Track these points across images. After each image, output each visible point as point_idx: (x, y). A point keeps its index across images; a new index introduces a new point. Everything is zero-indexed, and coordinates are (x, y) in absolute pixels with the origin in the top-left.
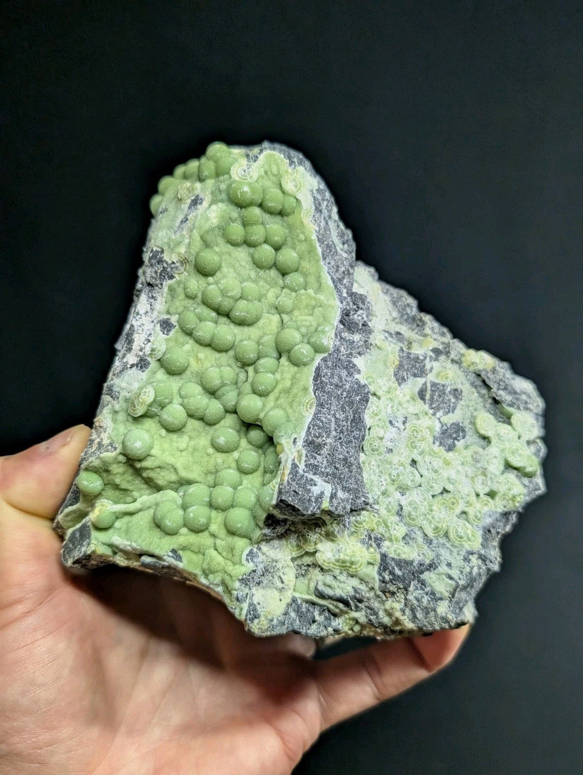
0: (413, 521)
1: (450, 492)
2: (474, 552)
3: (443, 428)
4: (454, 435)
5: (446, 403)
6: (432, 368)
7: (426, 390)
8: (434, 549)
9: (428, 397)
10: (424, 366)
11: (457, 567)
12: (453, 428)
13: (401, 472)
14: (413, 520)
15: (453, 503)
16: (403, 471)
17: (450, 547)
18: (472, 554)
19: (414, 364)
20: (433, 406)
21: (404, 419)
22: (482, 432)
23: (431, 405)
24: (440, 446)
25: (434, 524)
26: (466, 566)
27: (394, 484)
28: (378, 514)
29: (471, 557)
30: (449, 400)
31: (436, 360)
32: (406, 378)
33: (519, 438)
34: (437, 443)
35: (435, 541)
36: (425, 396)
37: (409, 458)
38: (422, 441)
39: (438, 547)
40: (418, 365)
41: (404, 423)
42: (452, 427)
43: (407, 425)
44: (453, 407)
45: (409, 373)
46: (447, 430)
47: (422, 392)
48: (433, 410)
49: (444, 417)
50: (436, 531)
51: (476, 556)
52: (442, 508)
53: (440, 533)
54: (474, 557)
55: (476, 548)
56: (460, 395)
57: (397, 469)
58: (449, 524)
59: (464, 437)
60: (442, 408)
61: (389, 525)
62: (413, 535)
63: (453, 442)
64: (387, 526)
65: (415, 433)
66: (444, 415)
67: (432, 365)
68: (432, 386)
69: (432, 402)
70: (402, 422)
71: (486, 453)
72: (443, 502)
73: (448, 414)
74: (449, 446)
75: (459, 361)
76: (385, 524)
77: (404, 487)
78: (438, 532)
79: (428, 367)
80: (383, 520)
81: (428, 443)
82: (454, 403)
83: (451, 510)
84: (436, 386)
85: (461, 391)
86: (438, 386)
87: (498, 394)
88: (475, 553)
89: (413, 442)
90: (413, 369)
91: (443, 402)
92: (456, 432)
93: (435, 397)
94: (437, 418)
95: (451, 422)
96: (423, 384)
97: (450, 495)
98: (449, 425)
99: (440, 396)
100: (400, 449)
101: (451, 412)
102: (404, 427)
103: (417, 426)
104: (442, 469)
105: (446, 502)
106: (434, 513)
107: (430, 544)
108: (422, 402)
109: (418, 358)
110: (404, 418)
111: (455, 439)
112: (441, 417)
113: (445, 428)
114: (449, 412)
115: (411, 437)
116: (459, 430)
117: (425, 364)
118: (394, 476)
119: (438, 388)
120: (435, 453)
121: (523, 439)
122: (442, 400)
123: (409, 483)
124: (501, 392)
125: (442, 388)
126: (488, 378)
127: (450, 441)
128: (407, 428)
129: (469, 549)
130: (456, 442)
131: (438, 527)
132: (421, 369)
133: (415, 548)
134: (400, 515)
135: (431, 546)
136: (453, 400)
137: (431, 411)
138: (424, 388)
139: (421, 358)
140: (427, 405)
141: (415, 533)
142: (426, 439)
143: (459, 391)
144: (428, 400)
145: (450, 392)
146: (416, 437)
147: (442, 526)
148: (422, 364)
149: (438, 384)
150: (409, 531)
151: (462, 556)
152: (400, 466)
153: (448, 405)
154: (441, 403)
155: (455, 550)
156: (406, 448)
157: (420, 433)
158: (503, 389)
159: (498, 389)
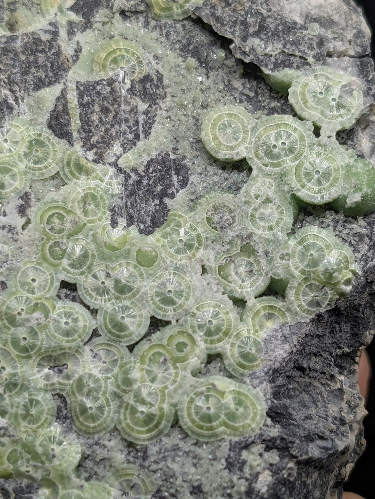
0: (94, 421)
1: (168, 323)
2: (250, 440)
3: (131, 182)
4: (159, 188)
5: (127, 120)
6: (78, 51)
7: (65, 111)
8: (154, 467)
9: (75, 124)
10: (58, 54)
11: (215, 490)
12: (154, 171)
13: (39, 324)
14: (94, 418)
15: (181, 347)
16: (43, 321)
17: (193, 448)
18: (247, 447)
19: (32, 58)
20: (94, 139)
21: (21, 202)
22: (223, 155)
23: (88, 139)
24: (129, 225)
25: (142, 412)
26: (235, 479)
27: (29, 357)
28: (9, 436)
29: (245, 454)
30: (134, 110)
31: (87, 25)
32: (11, 101)
33: (317, 132)
34: (122, 222)
35: (153, 450)
36: (68, 124)
37: (52, 283)
38: (77, 233)
39: (164, 458)
40: (41, 58)
41: (22, 210)
42: (151, 170)
43: (32, 212)
44: (146, 123)
45: (16, 88)
46: (139, 182)
47: (56, 118)
48: (95, 150)
49: (128, 154)
50: (151, 426)
51: (258, 448)
52: (155, 368)
53: (161, 427)
54: (253, 454)
55: (253, 430)
56: (157, 87)
57: (28, 320)
58: (175, 401)
59: (184, 183)
60: (118, 136)
61: (40, 450)
62: (100, 453)
63: (161, 202)
64: (35, 456)
65: (56, 221)
66: (125, 150)
67: (78, 43)
68: (81, 96)
69: (90, 131)
70: (15, 211)
71: (243, 199)
72: (153, 355)
73: (135, 144)
74: (153, 218)
75: (142, 8)
76: (30, 453)
77: (54, 354)
78: (156, 426)
79: (68, 50)
80: (24, 446)
81: (91, 233)
82: (146, 113)
83: (178, 365)
84: (94, 88)
85: (160, 78)
86: (98, 88)
87: (247, 50)
88: (253, 442)
89: (57, 244)
90: (33, 70)
91: (117, 120)
92: (161, 179)
93: (95, 117)
94: (109, 164)
95: (146, 159)
96: (58, 99)
97: (168, 332)
98: (141, 170)
99: (105, 110)
100: (25, 274)
101: (142, 136)
102: (23, 221)
103: (60, 204)
104: (139, 278)
105: (162, 351)
106: (135, 387)
107: (144, 460)
108: (63, 142)
109: (37, 41)
110: (22, 198)
111: (163, 194)
112: (119, 158)
113: (134, 177)
114: (137, 137)
115: (47, 234)
116: (168, 171)
117: (59, 47)
118: (25, 339)
119: (99, 93)
120: (114, 249)
121: (328, 133)
122: (115, 117)
123: (64, 342)
124: (255, 42)
125: (108, 89)
126: (218, 19)
127: (152, 206)
128: (32, 220)
129: (237, 439)
130: (167, 201)
131: (154, 415)
132: (52, 64)
133: (112, 480)
134: (66, 418)
135: (147, 464)
136: (143, 106)
137: (91, 155)
138: (60, 108)
139: (45, 37)
140: (78, 147)
141: (104, 446)
142: (85, 225)
143: (155, 79)
144: (79, 132)
145: (131, 90)
146: (61, 231)
147: (161, 409)
148: (53, 51)
149: (98, 83)
150: (91, 446)
151: (223, 461)
152: (34, 311)
153: (131, 123)
154: (112, 126)
155: (204, 452)
156: (40, 264)
157: (68, 218)
158: (257, 34)
159: (244, 39)
